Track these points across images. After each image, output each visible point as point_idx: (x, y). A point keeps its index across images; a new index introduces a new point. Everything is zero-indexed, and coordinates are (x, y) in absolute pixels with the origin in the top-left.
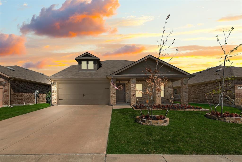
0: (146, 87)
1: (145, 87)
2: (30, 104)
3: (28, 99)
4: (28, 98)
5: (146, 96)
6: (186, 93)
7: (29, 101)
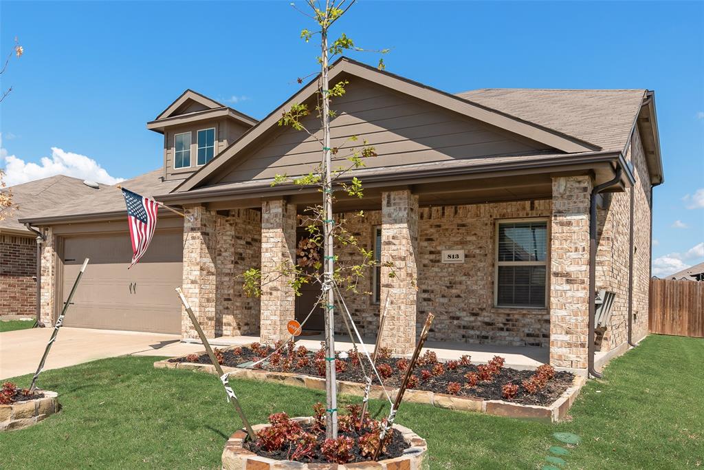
0: (434, 244)
1: (425, 244)
2: (24, 319)
3: (14, 298)
4: (13, 295)
5: (429, 300)
6: (568, 282)
7: (16, 305)
